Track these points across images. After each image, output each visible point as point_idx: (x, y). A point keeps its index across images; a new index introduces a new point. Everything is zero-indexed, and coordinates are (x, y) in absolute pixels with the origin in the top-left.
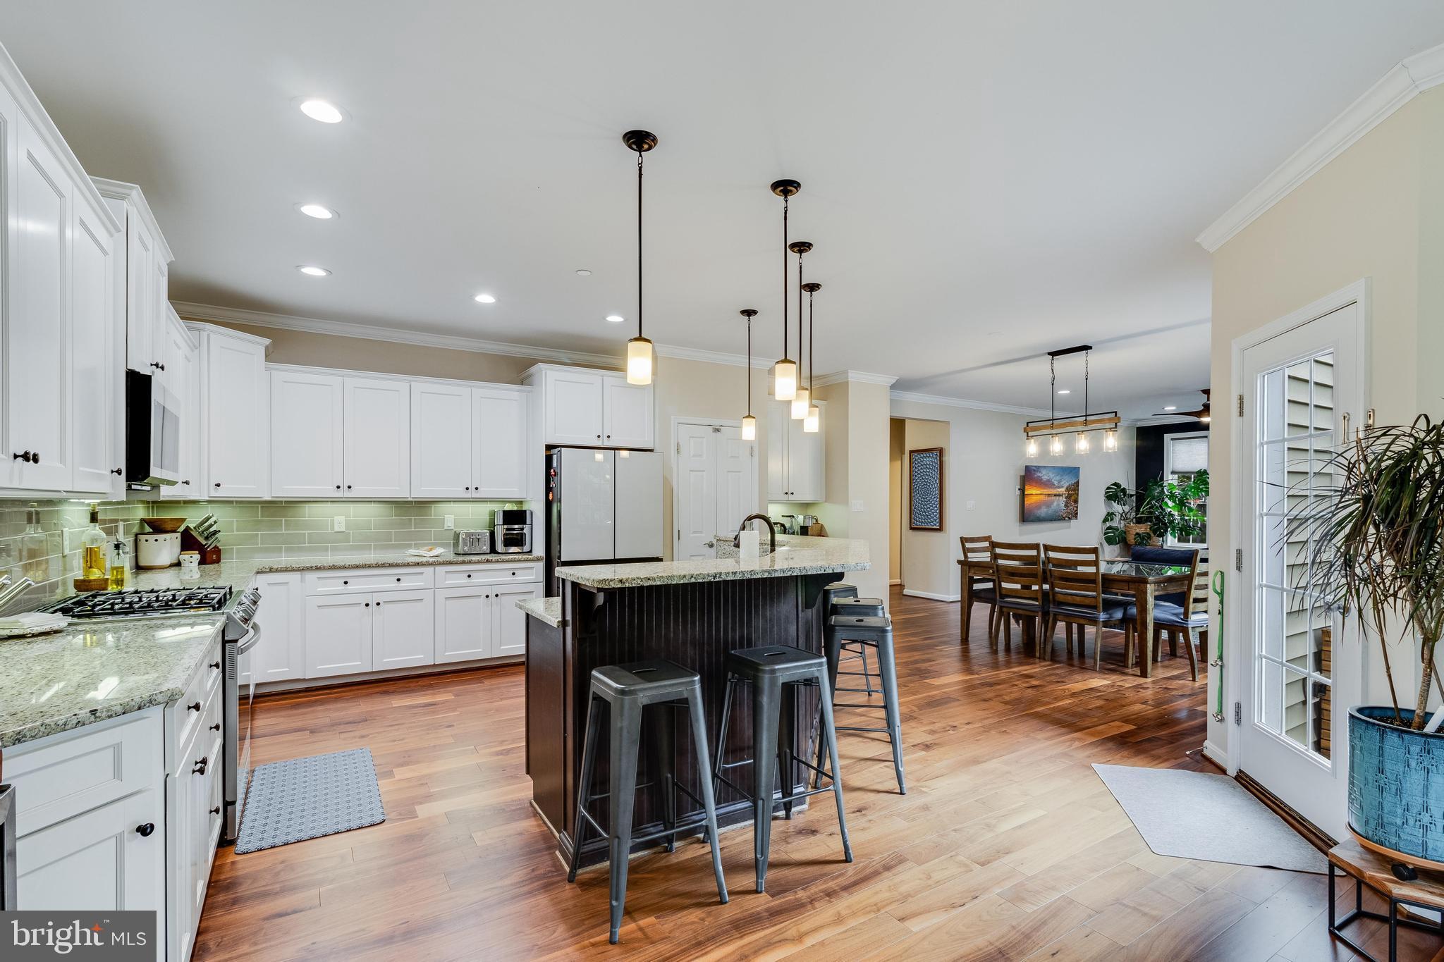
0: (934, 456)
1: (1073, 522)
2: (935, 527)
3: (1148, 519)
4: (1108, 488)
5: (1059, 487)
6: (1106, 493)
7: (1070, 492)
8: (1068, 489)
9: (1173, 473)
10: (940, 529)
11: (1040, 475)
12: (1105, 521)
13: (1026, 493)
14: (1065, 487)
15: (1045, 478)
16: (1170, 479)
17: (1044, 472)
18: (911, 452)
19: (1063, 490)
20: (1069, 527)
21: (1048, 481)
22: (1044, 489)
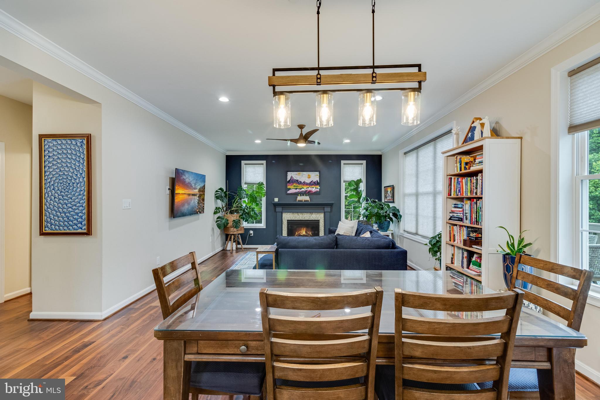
0: (79, 144)
1: (201, 215)
2: (80, 231)
3: (237, 211)
4: (217, 191)
5: (195, 189)
6: (215, 194)
7: (201, 193)
8: (200, 191)
9: (246, 183)
10: (88, 233)
11: (184, 177)
12: (215, 213)
13: (176, 192)
14: (198, 189)
15: (187, 180)
16: (244, 187)
17: (187, 175)
18: (41, 137)
19: (197, 191)
20: (198, 219)
21: (189, 183)
22: (187, 189)
